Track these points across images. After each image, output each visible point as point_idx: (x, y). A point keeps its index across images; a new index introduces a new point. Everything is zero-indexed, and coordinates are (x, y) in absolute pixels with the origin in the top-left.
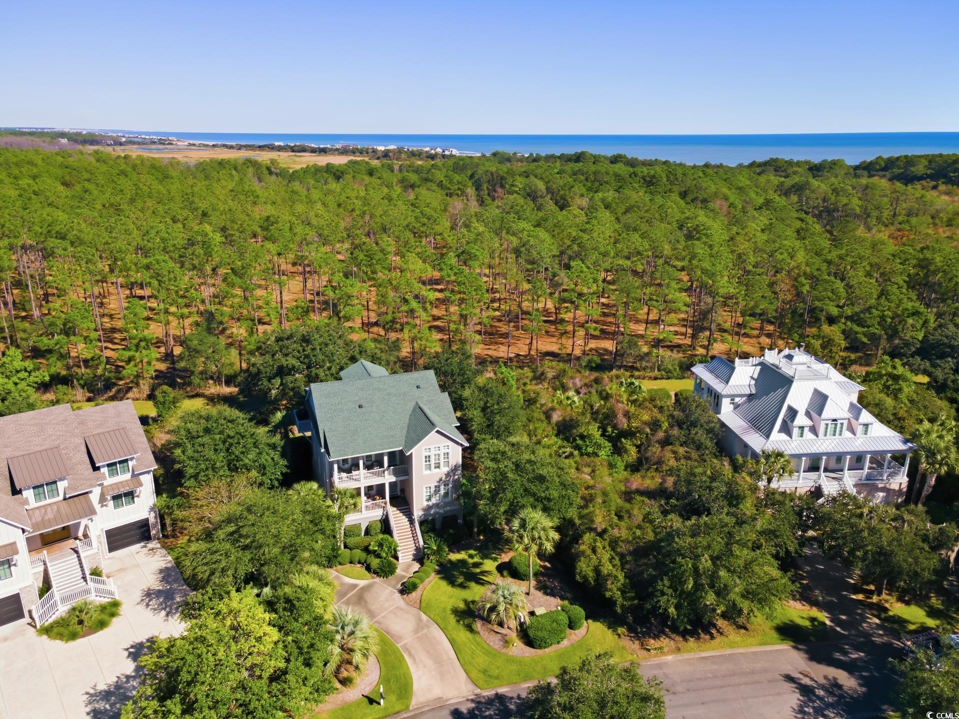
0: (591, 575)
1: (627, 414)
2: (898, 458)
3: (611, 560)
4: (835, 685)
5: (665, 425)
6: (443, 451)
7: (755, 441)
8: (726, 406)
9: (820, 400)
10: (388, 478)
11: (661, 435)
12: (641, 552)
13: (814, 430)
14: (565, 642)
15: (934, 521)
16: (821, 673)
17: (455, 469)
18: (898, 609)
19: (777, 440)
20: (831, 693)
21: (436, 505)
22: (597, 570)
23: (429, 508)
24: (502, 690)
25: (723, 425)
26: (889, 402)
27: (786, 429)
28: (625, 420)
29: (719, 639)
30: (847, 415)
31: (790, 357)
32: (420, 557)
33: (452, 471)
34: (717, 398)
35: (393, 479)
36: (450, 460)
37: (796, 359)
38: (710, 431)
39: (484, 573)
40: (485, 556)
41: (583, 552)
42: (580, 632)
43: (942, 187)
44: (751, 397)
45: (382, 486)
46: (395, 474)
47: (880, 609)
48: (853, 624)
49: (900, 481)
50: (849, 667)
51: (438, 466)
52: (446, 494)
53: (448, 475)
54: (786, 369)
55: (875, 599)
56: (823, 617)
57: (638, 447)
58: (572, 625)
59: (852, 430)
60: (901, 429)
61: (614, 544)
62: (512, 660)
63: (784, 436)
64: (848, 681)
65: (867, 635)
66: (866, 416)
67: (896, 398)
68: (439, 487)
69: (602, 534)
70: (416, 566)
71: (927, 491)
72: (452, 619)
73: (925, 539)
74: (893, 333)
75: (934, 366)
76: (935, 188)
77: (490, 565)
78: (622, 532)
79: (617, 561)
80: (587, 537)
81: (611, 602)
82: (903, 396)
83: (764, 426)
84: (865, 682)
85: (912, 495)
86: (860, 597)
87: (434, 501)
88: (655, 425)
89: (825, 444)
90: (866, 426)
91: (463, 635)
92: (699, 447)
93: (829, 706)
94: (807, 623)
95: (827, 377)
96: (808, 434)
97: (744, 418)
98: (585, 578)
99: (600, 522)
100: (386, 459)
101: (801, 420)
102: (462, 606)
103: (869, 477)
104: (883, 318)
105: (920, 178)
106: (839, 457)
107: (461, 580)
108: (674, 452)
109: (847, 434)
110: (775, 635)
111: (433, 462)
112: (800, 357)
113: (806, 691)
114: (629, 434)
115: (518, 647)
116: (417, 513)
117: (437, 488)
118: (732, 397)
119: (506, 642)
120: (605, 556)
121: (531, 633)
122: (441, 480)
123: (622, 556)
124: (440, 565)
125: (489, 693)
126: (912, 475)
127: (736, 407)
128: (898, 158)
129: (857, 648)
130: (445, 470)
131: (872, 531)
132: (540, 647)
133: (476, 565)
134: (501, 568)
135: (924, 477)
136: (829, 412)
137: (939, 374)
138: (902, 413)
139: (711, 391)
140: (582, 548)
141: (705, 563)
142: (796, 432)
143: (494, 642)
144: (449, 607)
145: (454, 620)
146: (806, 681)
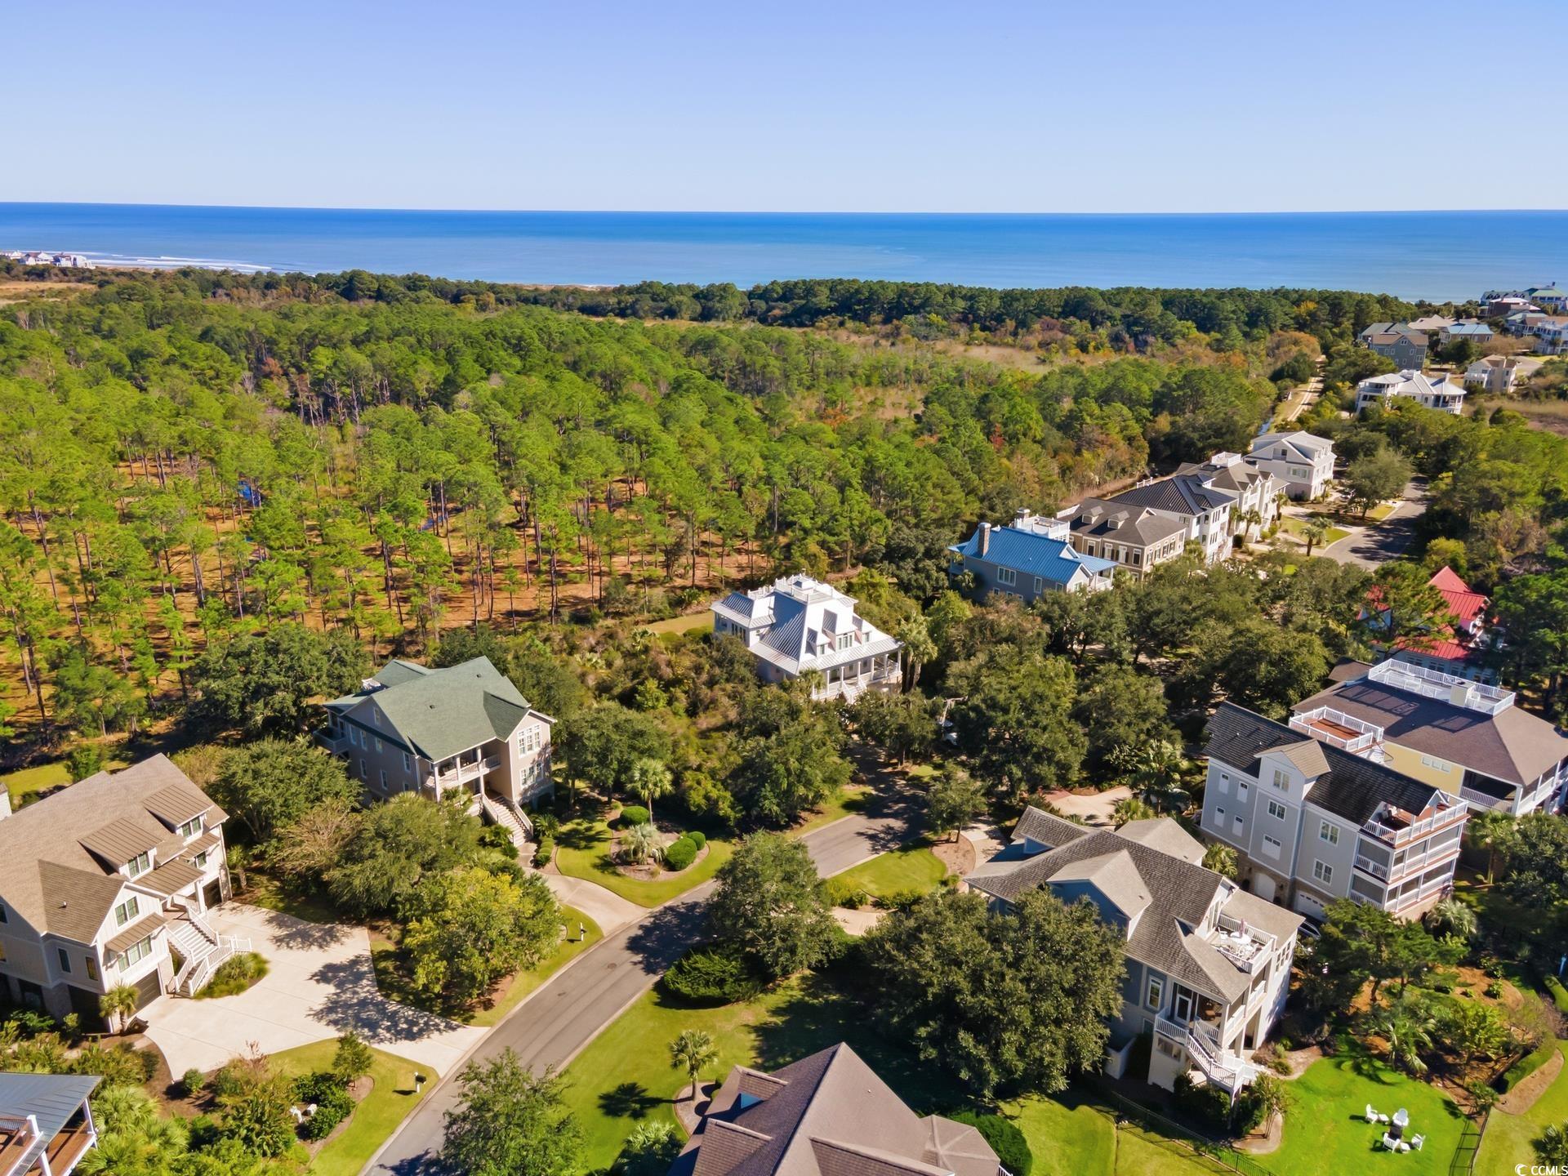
0: (703, 802)
1: (669, 664)
2: (893, 656)
3: (714, 786)
4: (890, 828)
5: (707, 667)
6: (535, 731)
7: (787, 664)
8: (754, 638)
9: (831, 620)
10: (481, 771)
11: (704, 677)
12: (736, 774)
13: (831, 645)
14: (697, 861)
15: (928, 698)
16: (878, 824)
17: (545, 747)
18: (914, 770)
19: (806, 660)
20: (887, 833)
21: (531, 787)
22: (707, 797)
23: (526, 791)
24: (667, 904)
25: (756, 656)
26: (875, 609)
27: (811, 649)
28: (669, 670)
29: (806, 825)
30: (854, 628)
31: (798, 584)
32: (534, 836)
33: (543, 749)
34: (743, 633)
35: (487, 771)
36: (541, 739)
37: (804, 585)
38: (747, 664)
39: (598, 833)
40: (592, 821)
41: (691, 788)
42: (705, 850)
43: (850, 324)
44: (773, 627)
45: (477, 780)
46: (488, 765)
47: (904, 774)
48: (890, 787)
49: (896, 675)
50: (895, 815)
51: (530, 748)
52: (539, 775)
53: (540, 754)
54: (799, 596)
55: (899, 768)
56: (870, 790)
57: (686, 692)
58: (699, 847)
59: (858, 640)
60: (887, 631)
61: (713, 774)
62: (663, 884)
63: (810, 656)
64: (897, 824)
65: (900, 793)
66: (867, 626)
67: (878, 604)
69: (699, 769)
70: (534, 846)
71: (916, 678)
72: (597, 873)
73: (925, 711)
74: (862, 540)
75: (899, 568)
76: (842, 324)
77: (600, 826)
78: (714, 763)
79: (720, 786)
80: (688, 775)
81: (726, 819)
82: (883, 602)
83: (791, 649)
84: (907, 821)
85: (906, 686)
86: (890, 769)
87: (529, 783)
88: (698, 669)
89: (842, 656)
90: (867, 634)
91: (613, 880)
92: (742, 680)
93: (889, 841)
94: (860, 797)
95: (831, 598)
96: (828, 651)
97: (772, 645)
98: (699, 806)
99: (694, 760)
100: (479, 752)
101: (822, 639)
102: (598, 861)
103: (875, 678)
104: (851, 526)
105: (825, 313)
106: (851, 666)
107: (583, 844)
108: (724, 690)
109: (855, 643)
110: (843, 811)
111: (527, 744)
112: (808, 583)
113: (872, 837)
114: (677, 682)
115: (664, 875)
116: (516, 799)
117: (532, 769)
118: (757, 629)
119: (653, 874)
120: (708, 784)
121: (672, 860)
122: (534, 761)
123: (723, 782)
124: (555, 838)
125: (658, 909)
126: (904, 668)
127: (762, 637)
128: (796, 283)
129: (897, 802)
130: (537, 750)
131: (892, 714)
132: (681, 868)
133: (589, 829)
134: (613, 825)
135: (913, 666)
136: (839, 629)
137: (903, 575)
138: (886, 617)
139: (736, 628)
140: (689, 783)
141: (794, 764)
142: (819, 650)
143: (642, 877)
144: (588, 865)
145: (599, 873)
146: (871, 832)
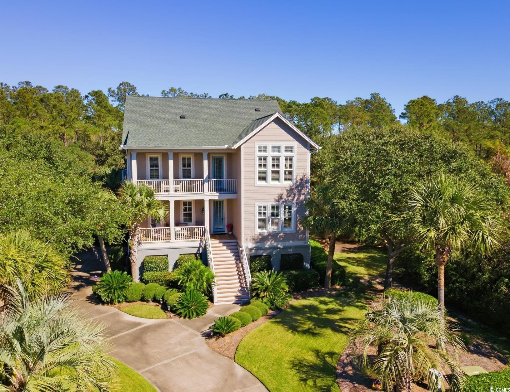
6: (285, 153)
10: (208, 194)
17: (301, 184)
21: (273, 236)
23: (263, 239)
32: (245, 299)
33: (297, 187)
35: (215, 196)
36: (295, 169)
39: (345, 320)
40: (346, 304)
46: (218, 189)
51: (276, 177)
52: (287, 222)
68: (278, 208)
72: (292, 376)
77: (354, 313)
87: (269, 229)
111: (269, 168)
116: (247, 245)
117: (275, 210)
122: (281, 198)
124: (276, 309)
130: (286, 183)
133: (332, 312)
144: (288, 358)
145: (296, 378)
